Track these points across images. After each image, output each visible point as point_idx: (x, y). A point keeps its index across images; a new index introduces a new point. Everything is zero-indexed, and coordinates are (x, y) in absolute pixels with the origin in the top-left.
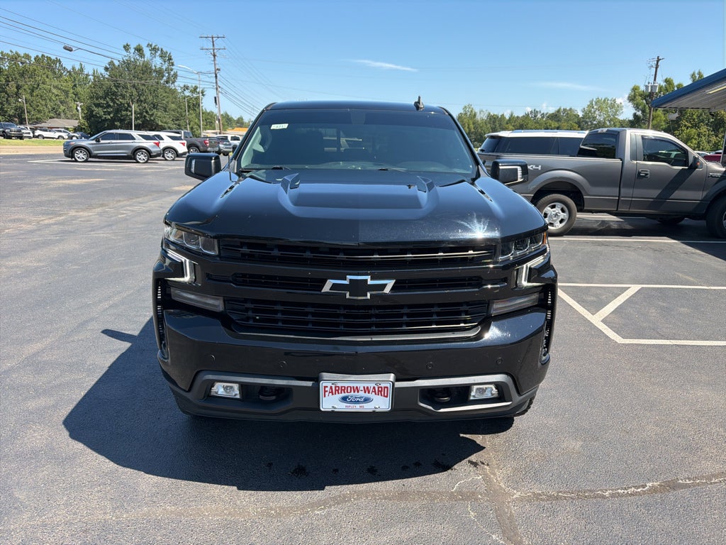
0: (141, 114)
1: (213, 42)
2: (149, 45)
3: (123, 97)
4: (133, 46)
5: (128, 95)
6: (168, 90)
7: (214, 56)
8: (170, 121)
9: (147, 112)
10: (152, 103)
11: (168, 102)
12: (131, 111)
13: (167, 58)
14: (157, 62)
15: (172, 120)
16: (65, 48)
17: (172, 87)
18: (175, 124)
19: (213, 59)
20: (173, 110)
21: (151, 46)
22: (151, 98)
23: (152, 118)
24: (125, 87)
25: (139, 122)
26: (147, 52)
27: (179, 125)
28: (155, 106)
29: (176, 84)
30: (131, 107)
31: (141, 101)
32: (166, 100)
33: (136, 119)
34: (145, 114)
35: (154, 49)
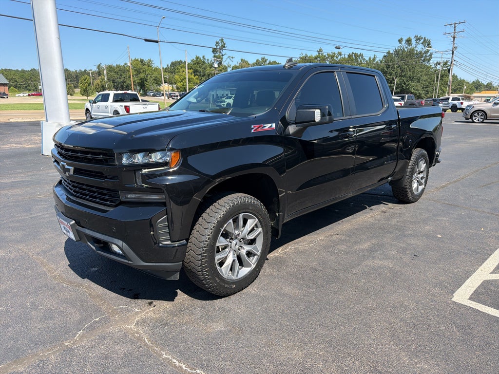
0: (401, 85)
1: (455, 27)
2: (416, 37)
3: (391, 75)
4: (405, 39)
5: (394, 73)
6: (423, 67)
7: (454, 38)
8: (420, 89)
9: (405, 83)
10: (409, 77)
11: (421, 75)
12: (394, 83)
13: (427, 43)
14: (420, 48)
15: (422, 88)
16: (336, 48)
17: (427, 64)
18: (425, 90)
19: (452, 40)
20: (425, 81)
21: (417, 37)
22: (409, 73)
23: (408, 87)
24: (393, 68)
25: (398, 90)
26: (413, 42)
27: (427, 91)
28: (411, 79)
29: (430, 62)
30: (394, 81)
31: (402, 76)
32: (421, 74)
33: (397, 88)
34: (403, 84)
35: (418, 39)
